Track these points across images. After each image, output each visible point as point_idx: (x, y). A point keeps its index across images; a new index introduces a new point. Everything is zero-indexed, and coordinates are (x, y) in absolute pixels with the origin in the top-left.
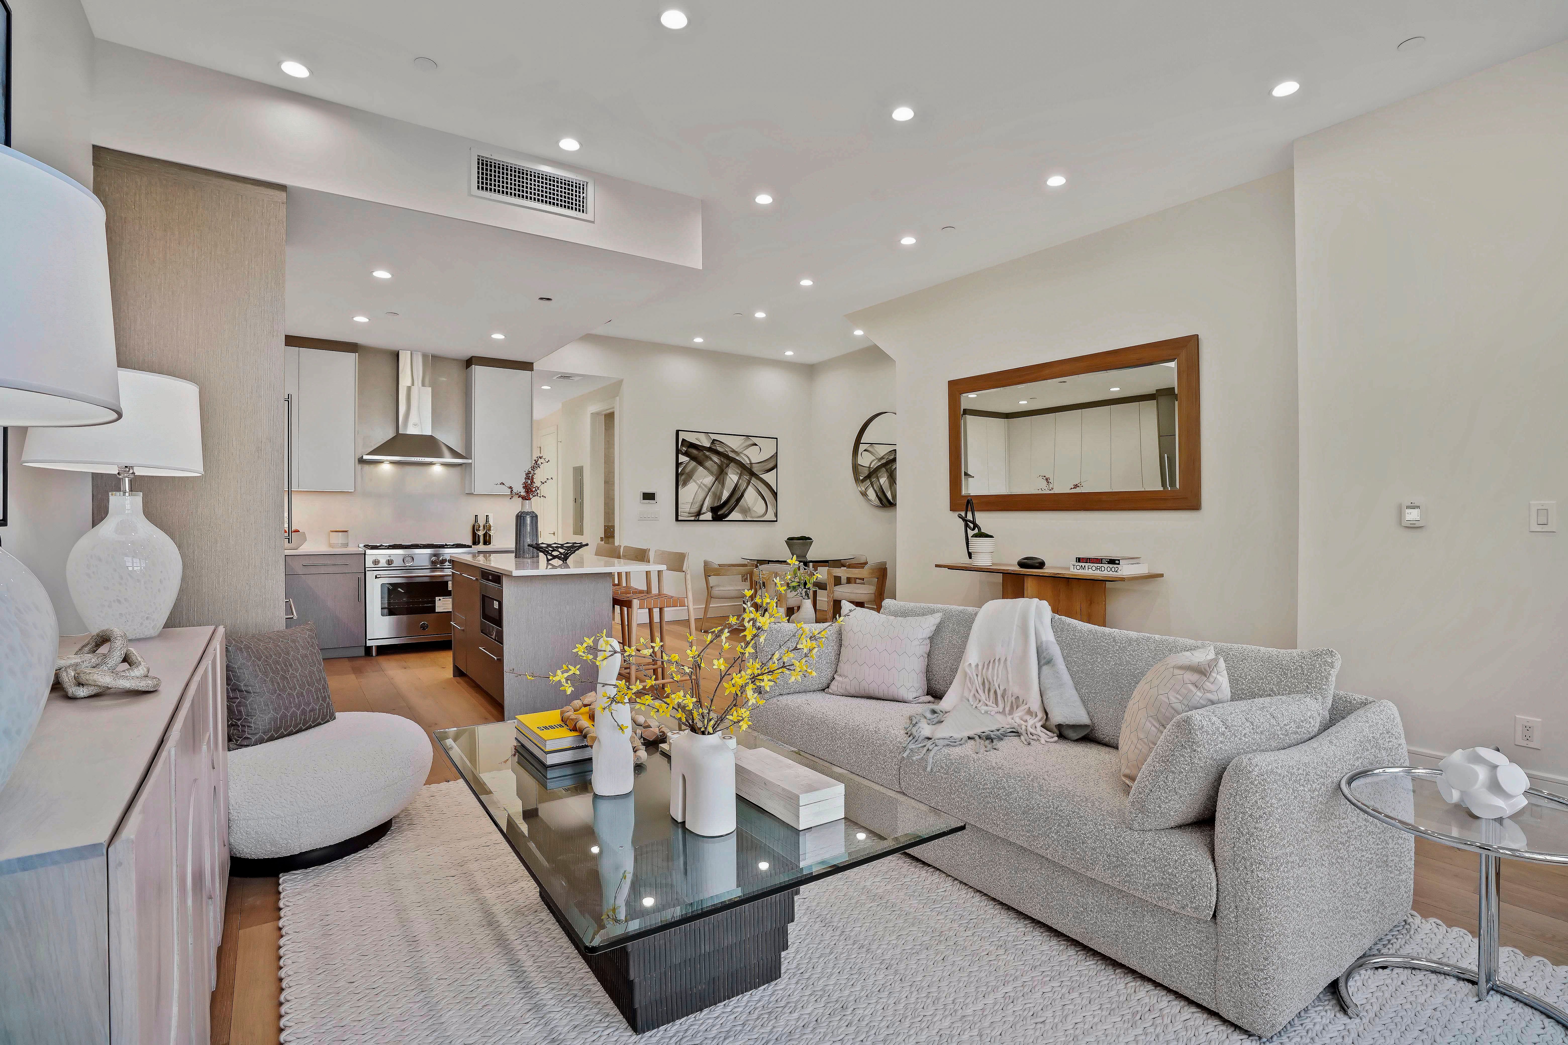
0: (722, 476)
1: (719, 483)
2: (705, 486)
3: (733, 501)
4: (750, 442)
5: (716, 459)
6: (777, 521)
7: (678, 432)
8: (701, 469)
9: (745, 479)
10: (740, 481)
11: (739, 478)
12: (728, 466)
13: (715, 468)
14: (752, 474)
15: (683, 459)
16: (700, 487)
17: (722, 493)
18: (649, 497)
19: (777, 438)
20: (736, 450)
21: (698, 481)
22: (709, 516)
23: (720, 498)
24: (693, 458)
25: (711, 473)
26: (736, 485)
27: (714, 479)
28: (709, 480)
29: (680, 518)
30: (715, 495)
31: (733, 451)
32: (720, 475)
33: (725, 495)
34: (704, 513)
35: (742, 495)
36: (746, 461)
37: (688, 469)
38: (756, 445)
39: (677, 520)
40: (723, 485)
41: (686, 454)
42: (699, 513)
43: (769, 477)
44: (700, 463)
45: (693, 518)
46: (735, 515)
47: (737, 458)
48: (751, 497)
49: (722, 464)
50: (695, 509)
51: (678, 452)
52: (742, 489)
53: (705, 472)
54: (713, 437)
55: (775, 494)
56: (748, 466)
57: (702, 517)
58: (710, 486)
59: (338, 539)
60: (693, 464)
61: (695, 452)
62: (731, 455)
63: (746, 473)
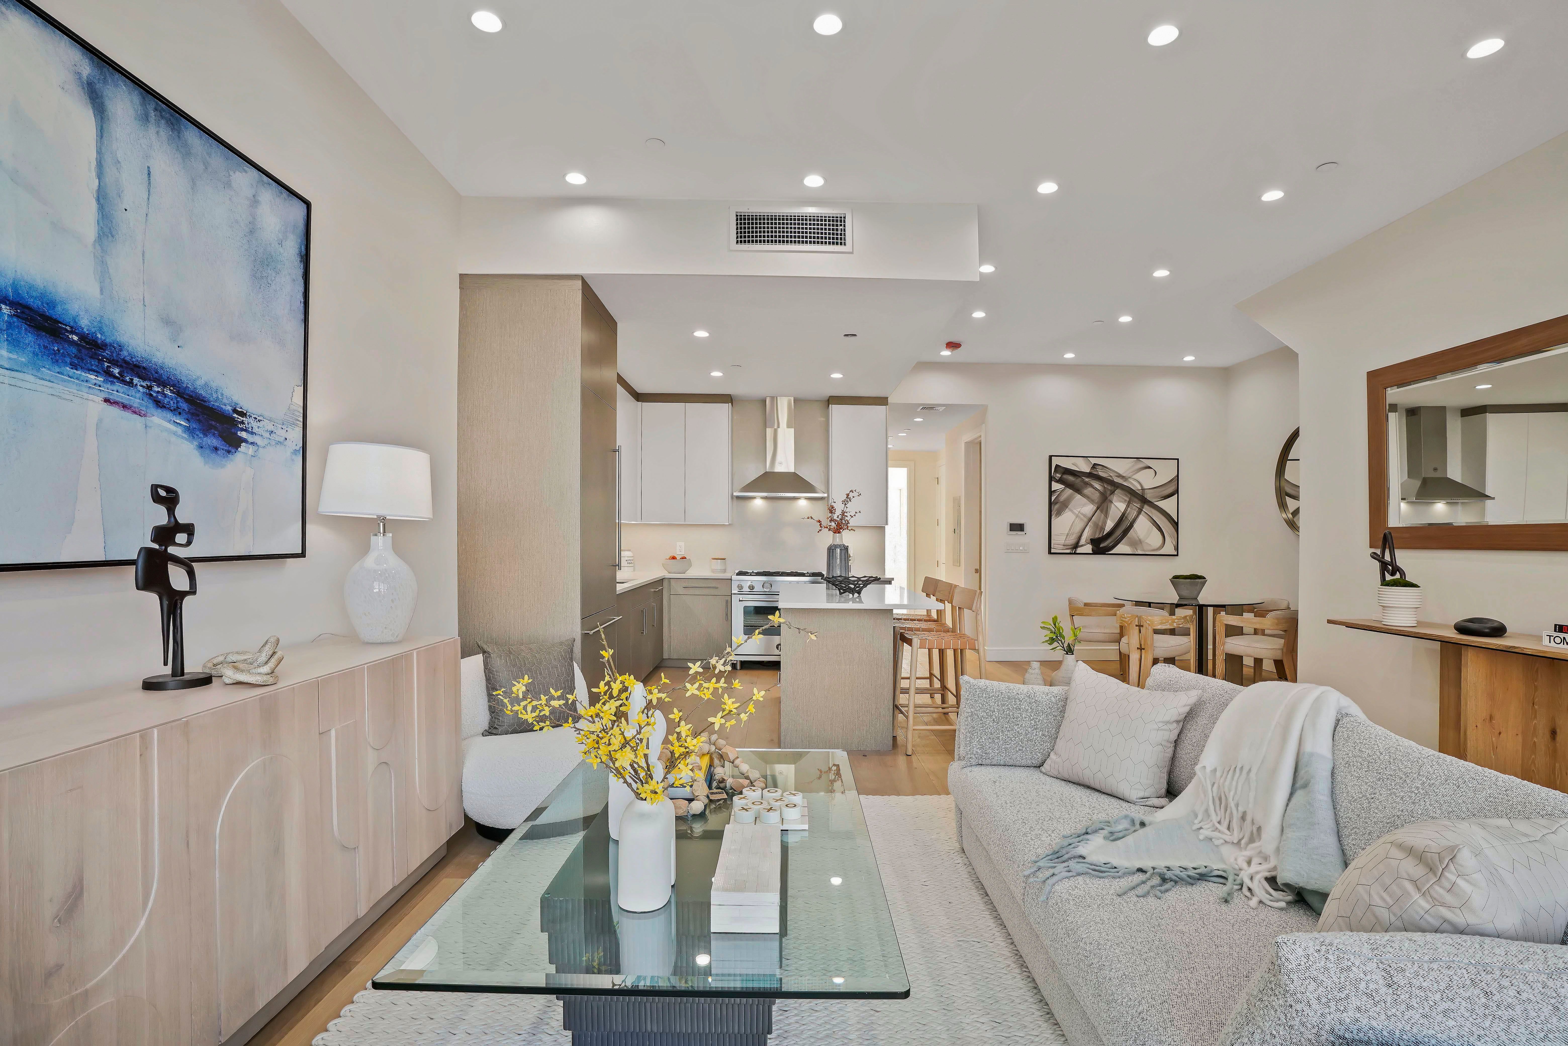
0: (1105, 504)
1: (1102, 512)
2: (1084, 516)
3: (1119, 532)
4: (1141, 465)
5: (1097, 485)
6: (1177, 555)
7: (1051, 457)
8: (1078, 497)
9: (1134, 507)
10: (1129, 509)
11: (1128, 506)
12: (1112, 492)
13: (1096, 496)
14: (1144, 501)
15: (1056, 486)
16: (1077, 516)
17: (1105, 523)
18: (1017, 528)
19: (1178, 459)
20: (1124, 475)
21: (1075, 511)
22: (1089, 548)
23: (1102, 529)
24: (1068, 485)
25: (1092, 501)
26: (1123, 515)
27: (1095, 508)
28: (1089, 508)
29: (1053, 551)
30: (1096, 525)
31: (1119, 476)
32: (1103, 503)
33: (1109, 525)
34: (1082, 546)
35: (1131, 526)
36: (1136, 487)
37: (1062, 498)
38: (1150, 468)
39: (1050, 553)
40: (1106, 514)
41: (1060, 481)
42: (1076, 545)
43: (1168, 505)
44: (1078, 491)
45: (1068, 551)
46: (1121, 548)
47: (1125, 484)
48: (1142, 527)
49: (1105, 491)
50: (1072, 540)
51: (1051, 479)
52: (1131, 518)
53: (1084, 500)
54: (1094, 461)
55: (1176, 524)
56: (1140, 492)
57: (1079, 550)
58: (1089, 514)
59: (717, 565)
60: (1069, 491)
61: (1071, 478)
62: (1117, 480)
63: (1136, 500)
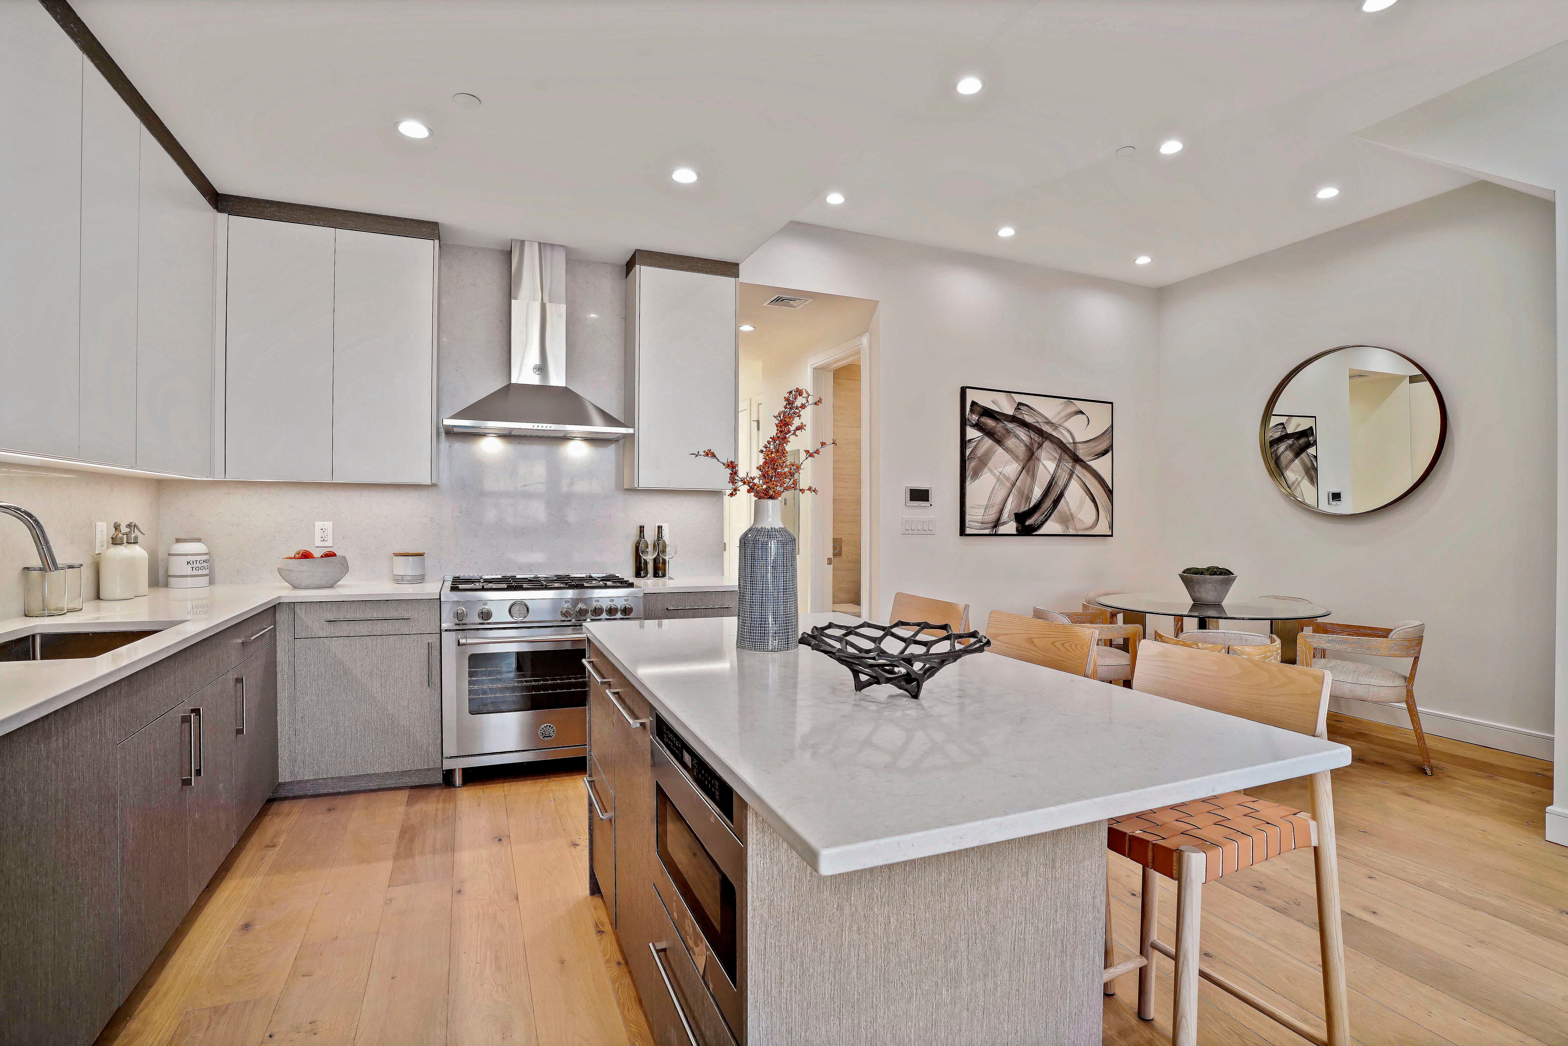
0: (1032, 462)
1: (1027, 473)
2: (1007, 479)
3: (1048, 503)
4: (1072, 409)
5: (1022, 433)
6: (1111, 536)
7: (963, 391)
8: (1000, 450)
9: (1065, 468)
10: (1059, 470)
11: (1058, 466)
12: (1040, 446)
13: (1021, 451)
14: (1077, 460)
15: (972, 433)
16: (998, 480)
17: (1031, 490)
18: (919, 495)
19: (1112, 403)
20: (1054, 421)
21: (995, 471)
22: (1011, 527)
23: (1028, 499)
24: (989, 433)
25: (1016, 458)
26: (1053, 478)
27: (1020, 468)
28: (1012, 468)
29: (968, 531)
30: (1021, 492)
31: (1048, 422)
32: (1029, 461)
33: (1037, 493)
34: (1004, 523)
35: (1061, 495)
36: (1067, 439)
37: (980, 452)
38: (1082, 413)
39: (962, 533)
40: (1033, 477)
41: (978, 426)
42: (997, 523)
43: (1101, 465)
44: (999, 442)
45: (987, 532)
46: (1051, 526)
47: (1054, 434)
48: (1074, 495)
49: (1032, 444)
50: (992, 516)
51: (964, 422)
52: (1061, 483)
53: (1007, 456)
54: (1019, 398)
55: (1110, 492)
56: (1071, 447)
57: (1002, 530)
58: (1013, 477)
59: (405, 567)
60: (988, 442)
61: (990, 423)
62: (1047, 428)
63: (1067, 457)
